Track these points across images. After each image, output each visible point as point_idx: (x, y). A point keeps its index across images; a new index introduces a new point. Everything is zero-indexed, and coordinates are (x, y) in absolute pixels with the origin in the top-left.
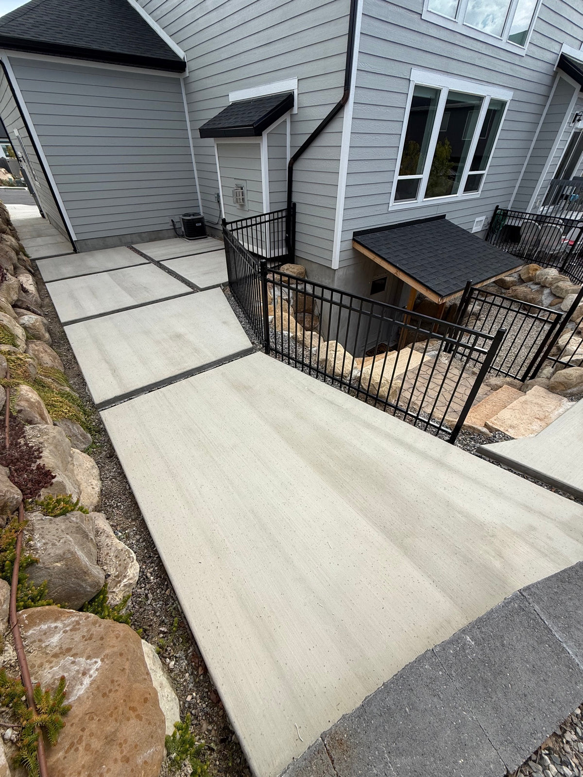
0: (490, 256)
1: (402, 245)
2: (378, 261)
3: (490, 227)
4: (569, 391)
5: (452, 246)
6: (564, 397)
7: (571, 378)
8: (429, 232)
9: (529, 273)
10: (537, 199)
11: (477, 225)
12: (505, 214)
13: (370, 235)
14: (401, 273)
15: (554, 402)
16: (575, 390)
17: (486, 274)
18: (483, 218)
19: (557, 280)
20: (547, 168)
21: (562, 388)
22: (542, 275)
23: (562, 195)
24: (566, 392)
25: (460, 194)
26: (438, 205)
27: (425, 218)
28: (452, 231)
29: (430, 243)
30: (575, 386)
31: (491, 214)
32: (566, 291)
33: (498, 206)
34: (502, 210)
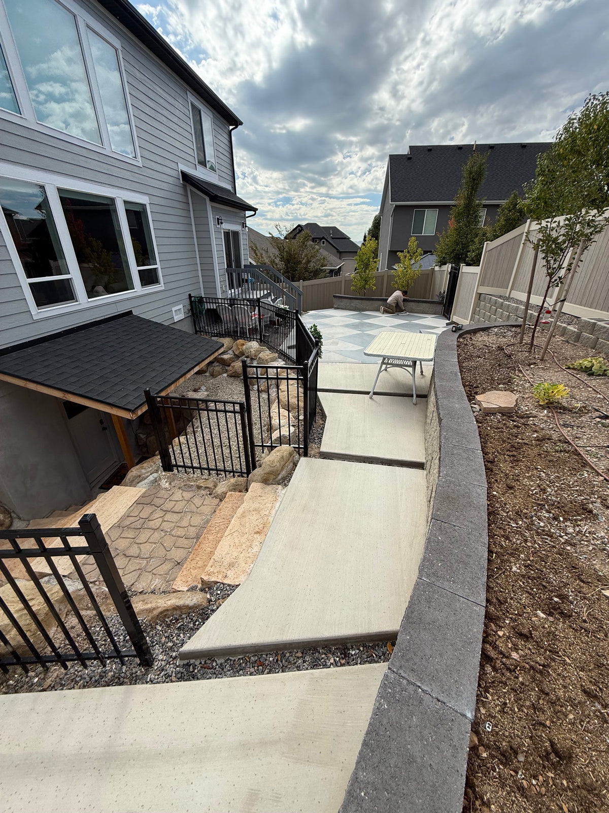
0: (189, 346)
1: (69, 358)
2: (32, 386)
3: (193, 314)
4: (280, 477)
5: (143, 343)
6: (278, 484)
7: (275, 465)
8: (111, 333)
9: (239, 349)
10: (221, 285)
11: (178, 313)
12: (201, 300)
13: (14, 354)
14: (70, 395)
15: (270, 497)
16: (284, 473)
17: (185, 366)
18: (181, 306)
19: (259, 351)
20: (216, 261)
21: (272, 477)
22: (247, 349)
23: (243, 279)
24: (277, 479)
25: (138, 288)
26: (115, 303)
27: (103, 318)
28: (144, 326)
29: (113, 346)
30: (282, 469)
31: (187, 302)
32: (266, 360)
33: (190, 295)
34: (195, 297)
